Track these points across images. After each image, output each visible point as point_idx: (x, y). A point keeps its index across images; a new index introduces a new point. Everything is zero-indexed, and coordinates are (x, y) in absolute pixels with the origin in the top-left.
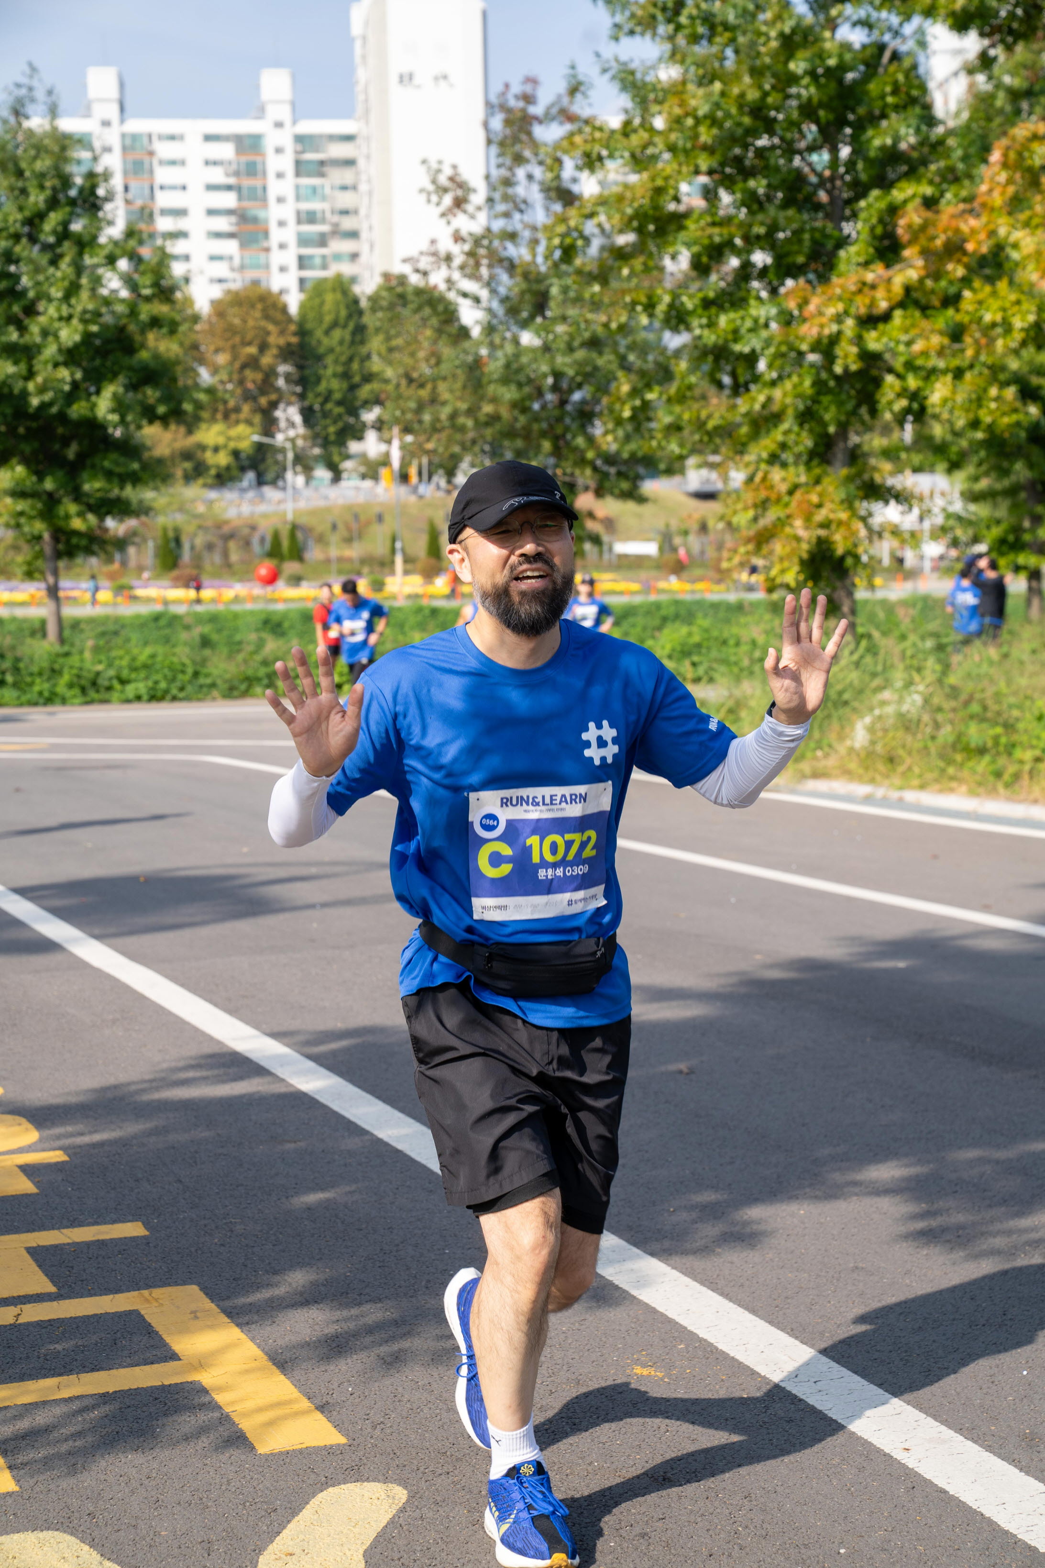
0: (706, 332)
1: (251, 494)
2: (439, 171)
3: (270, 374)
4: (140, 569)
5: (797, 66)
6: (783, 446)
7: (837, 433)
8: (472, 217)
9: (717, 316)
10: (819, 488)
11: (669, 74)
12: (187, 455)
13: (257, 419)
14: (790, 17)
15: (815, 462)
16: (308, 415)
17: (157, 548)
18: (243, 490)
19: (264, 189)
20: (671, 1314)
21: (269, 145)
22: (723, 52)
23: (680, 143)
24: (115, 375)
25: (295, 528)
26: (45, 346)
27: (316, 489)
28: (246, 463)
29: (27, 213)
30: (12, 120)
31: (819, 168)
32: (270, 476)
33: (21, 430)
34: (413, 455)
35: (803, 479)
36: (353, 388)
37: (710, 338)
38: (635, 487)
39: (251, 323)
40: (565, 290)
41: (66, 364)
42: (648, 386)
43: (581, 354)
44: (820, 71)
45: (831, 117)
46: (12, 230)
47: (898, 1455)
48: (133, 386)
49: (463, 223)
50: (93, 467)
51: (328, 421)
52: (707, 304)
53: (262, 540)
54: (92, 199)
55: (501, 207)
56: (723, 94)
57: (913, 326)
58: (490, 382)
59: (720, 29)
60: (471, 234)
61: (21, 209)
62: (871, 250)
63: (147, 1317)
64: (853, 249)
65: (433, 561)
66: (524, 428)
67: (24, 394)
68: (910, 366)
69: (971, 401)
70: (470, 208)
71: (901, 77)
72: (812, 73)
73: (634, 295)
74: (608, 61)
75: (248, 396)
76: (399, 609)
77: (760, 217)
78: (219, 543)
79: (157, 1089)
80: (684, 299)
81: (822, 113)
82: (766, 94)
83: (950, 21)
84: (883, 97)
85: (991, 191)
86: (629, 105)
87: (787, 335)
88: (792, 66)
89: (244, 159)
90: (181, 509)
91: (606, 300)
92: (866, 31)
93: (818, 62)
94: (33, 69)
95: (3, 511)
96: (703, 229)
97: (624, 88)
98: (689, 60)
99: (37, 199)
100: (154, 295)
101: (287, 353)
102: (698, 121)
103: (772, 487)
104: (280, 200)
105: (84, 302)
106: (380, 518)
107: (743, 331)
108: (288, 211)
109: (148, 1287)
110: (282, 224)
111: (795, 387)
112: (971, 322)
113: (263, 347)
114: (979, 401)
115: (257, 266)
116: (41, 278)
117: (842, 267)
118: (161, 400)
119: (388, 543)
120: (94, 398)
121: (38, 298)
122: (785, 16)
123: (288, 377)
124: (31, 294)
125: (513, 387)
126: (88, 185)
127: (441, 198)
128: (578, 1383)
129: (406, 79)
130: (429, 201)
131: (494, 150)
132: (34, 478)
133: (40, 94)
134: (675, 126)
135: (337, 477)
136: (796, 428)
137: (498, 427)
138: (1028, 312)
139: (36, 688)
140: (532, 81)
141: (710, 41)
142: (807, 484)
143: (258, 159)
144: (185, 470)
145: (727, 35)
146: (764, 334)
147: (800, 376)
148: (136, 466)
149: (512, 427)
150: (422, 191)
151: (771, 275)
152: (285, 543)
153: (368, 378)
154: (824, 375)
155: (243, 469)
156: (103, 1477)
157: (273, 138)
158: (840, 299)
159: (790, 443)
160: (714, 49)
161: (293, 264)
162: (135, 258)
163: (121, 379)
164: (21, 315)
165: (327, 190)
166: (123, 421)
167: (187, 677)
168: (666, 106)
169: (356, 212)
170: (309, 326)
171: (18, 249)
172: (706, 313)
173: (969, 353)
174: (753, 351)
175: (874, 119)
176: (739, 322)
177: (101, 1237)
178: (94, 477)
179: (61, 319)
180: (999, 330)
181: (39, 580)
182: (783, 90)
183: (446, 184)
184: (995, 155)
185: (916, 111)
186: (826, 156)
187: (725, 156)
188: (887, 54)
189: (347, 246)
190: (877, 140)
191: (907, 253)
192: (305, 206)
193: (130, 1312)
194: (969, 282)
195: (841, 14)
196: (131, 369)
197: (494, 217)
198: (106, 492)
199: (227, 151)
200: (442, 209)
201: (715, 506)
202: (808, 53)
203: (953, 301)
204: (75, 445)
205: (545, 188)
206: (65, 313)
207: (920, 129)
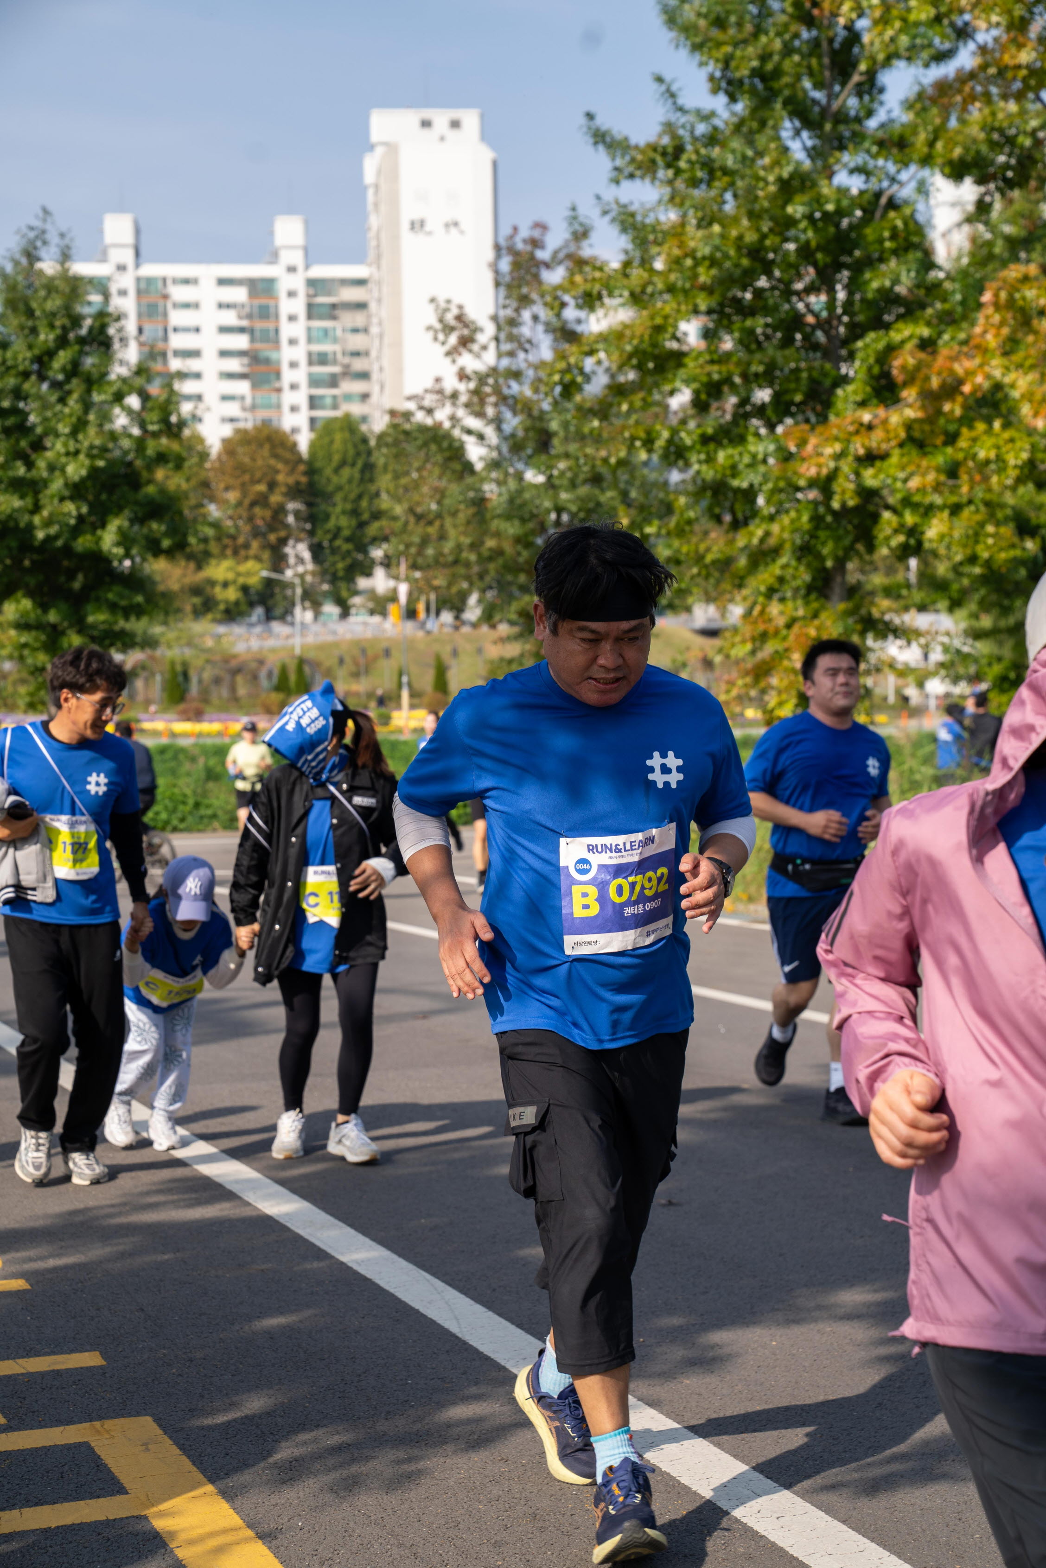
0: (704, 468)
1: (258, 629)
2: (447, 310)
3: (280, 511)
4: (148, 702)
5: (795, 209)
6: (781, 580)
7: (834, 568)
8: (478, 356)
9: (716, 452)
10: (816, 622)
11: (671, 216)
12: (196, 590)
13: (266, 555)
14: (788, 163)
15: (813, 596)
16: (317, 551)
17: (164, 682)
18: (252, 625)
19: (277, 331)
21: (282, 288)
22: (721, 196)
23: (680, 284)
24: (120, 509)
25: (301, 662)
26: (52, 481)
27: (325, 624)
28: (255, 598)
29: (37, 352)
30: (24, 261)
31: (816, 308)
32: (278, 611)
33: (27, 563)
34: (421, 591)
35: (801, 612)
36: (362, 525)
37: (709, 474)
39: (260, 462)
40: (565, 425)
41: (72, 498)
42: (647, 521)
43: (584, 490)
44: (818, 215)
45: (828, 260)
46: (21, 368)
48: (140, 520)
49: (469, 362)
50: (98, 599)
51: (337, 558)
52: (705, 440)
53: (270, 675)
54: (102, 338)
55: (506, 347)
56: (723, 236)
57: (909, 463)
58: (493, 518)
59: (719, 174)
60: (476, 373)
61: (30, 347)
62: (868, 389)
63: (96, 1449)
64: (850, 388)
65: (439, 696)
66: (526, 562)
67: (30, 527)
68: (907, 502)
69: (967, 536)
70: (475, 347)
71: (899, 223)
72: (810, 218)
73: (633, 431)
74: (608, 204)
75: (256, 533)
76: (405, 743)
77: (758, 356)
78: (227, 677)
79: (120, 1214)
80: (683, 435)
81: (819, 256)
82: (764, 237)
83: (947, 170)
84: (881, 241)
85: (985, 332)
86: (630, 246)
87: (785, 470)
88: (790, 210)
89: (257, 302)
90: (190, 644)
91: (605, 435)
92: (863, 178)
93: (815, 206)
94: (46, 211)
95: (7, 642)
96: (702, 367)
97: (624, 230)
98: (688, 203)
99: (46, 337)
100: (160, 431)
101: (295, 492)
102: (697, 263)
103: (770, 620)
104: (292, 342)
105: (91, 437)
106: (387, 653)
107: (741, 467)
108: (299, 353)
109: (100, 1418)
110: (293, 365)
111: (792, 521)
112: (965, 459)
113: (272, 485)
114: (976, 536)
115: (269, 406)
116: (49, 414)
117: (840, 405)
118: (166, 534)
119: (395, 678)
120: (99, 532)
121: (46, 434)
122: (784, 162)
123: (297, 514)
124: (39, 430)
125: (517, 522)
126: (97, 324)
127: (446, 337)
128: (535, 1518)
129: (417, 226)
130: (436, 339)
131: (502, 291)
132: (39, 611)
133: (53, 237)
134: (674, 267)
135: (345, 613)
136: (794, 563)
137: (500, 561)
138: (1021, 449)
140: (542, 226)
141: (709, 185)
142: (804, 618)
143: (272, 303)
144: (194, 606)
145: (726, 179)
146: (762, 469)
147: (798, 511)
148: (139, 599)
149: (515, 561)
150: (429, 328)
151: (769, 412)
152: (293, 678)
153: (377, 515)
154: (821, 510)
155: (252, 605)
157: (286, 282)
158: (837, 439)
159: (788, 577)
160: (713, 193)
161: (304, 403)
162: (145, 397)
163: (127, 512)
164: (29, 451)
165: (339, 332)
166: (127, 555)
167: (188, 808)
168: (666, 247)
169: (367, 354)
170: (318, 464)
171: (26, 386)
172: (705, 449)
173: (965, 489)
174: (751, 486)
175: (870, 262)
176: (737, 458)
177: (57, 1367)
178: (99, 609)
179: (68, 454)
180: (993, 466)
182: (781, 234)
183: (453, 323)
184: (987, 297)
185: (914, 256)
186: (823, 298)
187: (724, 296)
188: (883, 200)
189: (357, 387)
190: (875, 282)
191: (904, 394)
192: (317, 348)
193: (80, 1444)
194: (967, 420)
195: (838, 161)
196: (136, 503)
197: (500, 355)
198: (110, 624)
199: (240, 294)
200: (447, 347)
201: (717, 642)
202: (805, 198)
203: (951, 439)
204: (80, 577)
205: (549, 328)
206: (72, 449)
207: (918, 272)
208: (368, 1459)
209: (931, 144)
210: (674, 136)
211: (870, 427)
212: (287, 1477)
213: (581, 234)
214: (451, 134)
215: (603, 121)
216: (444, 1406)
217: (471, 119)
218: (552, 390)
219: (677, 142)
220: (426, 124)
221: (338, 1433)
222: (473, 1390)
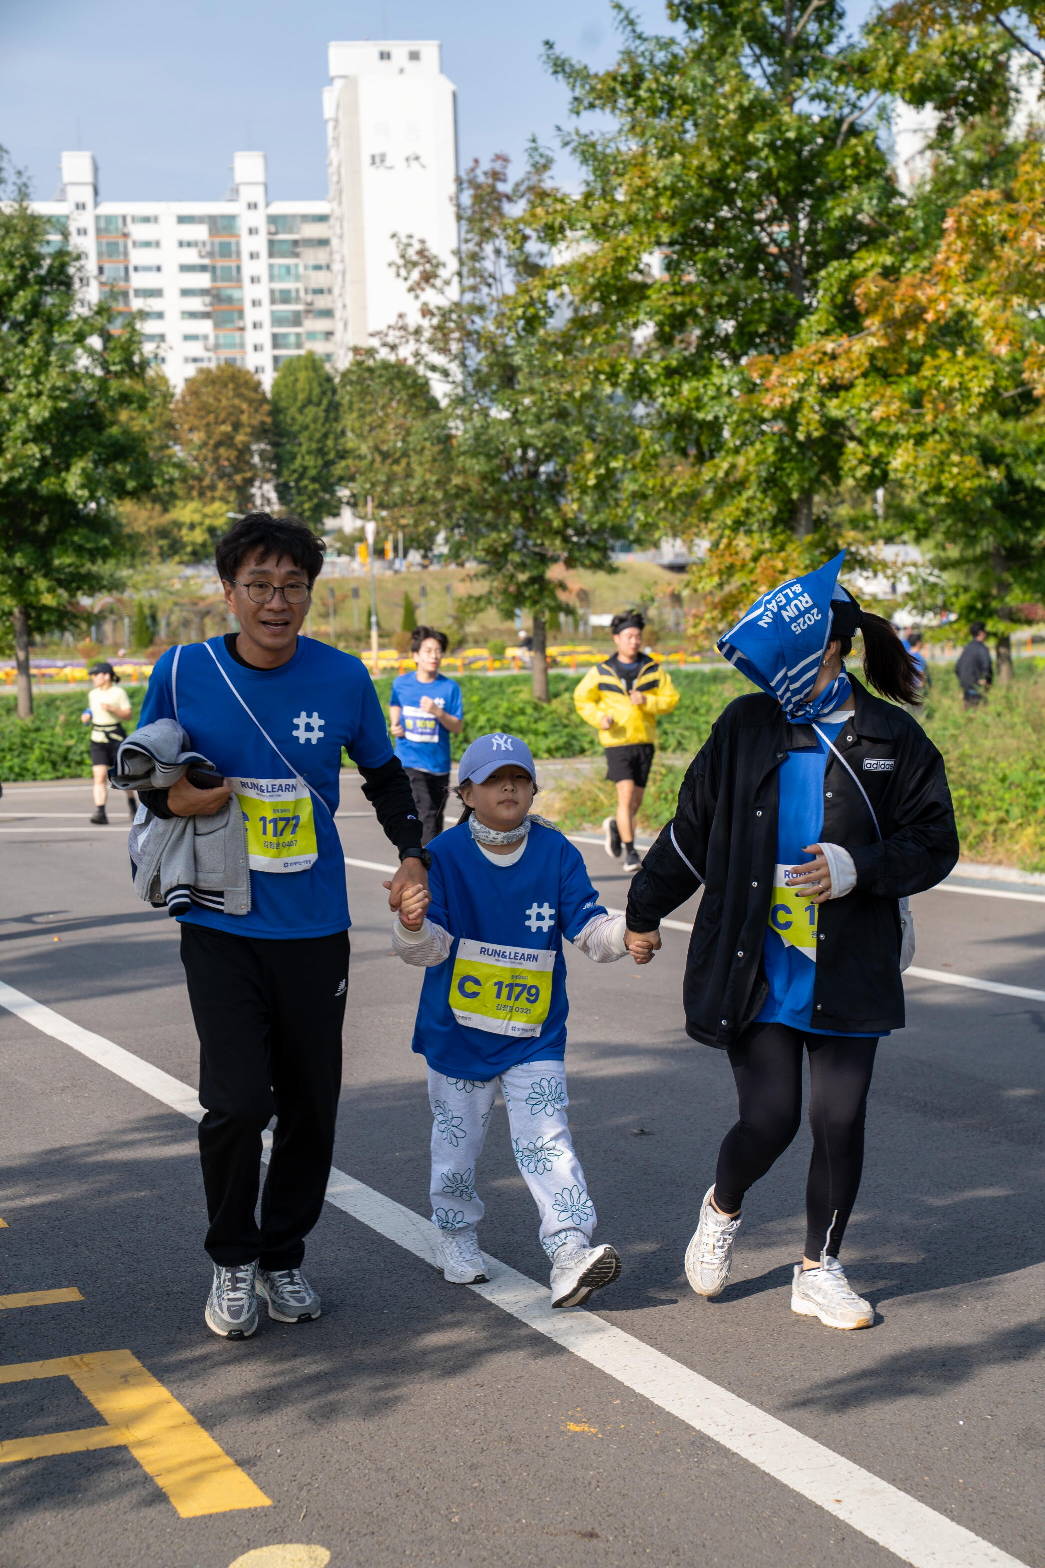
0: (669, 400)
2: (409, 245)
3: (244, 452)
4: (117, 646)
5: (757, 137)
6: (748, 512)
7: (799, 499)
8: (442, 291)
9: (680, 385)
10: (783, 554)
11: (631, 146)
12: (163, 533)
13: (233, 496)
14: (749, 90)
15: (780, 528)
16: (283, 492)
17: (133, 625)
19: (239, 268)
20: (609, 1370)
21: (243, 226)
22: (682, 124)
23: (642, 214)
24: (85, 451)
26: (15, 423)
31: (779, 238)
34: (388, 530)
35: (767, 545)
36: (328, 464)
37: (674, 406)
38: (606, 557)
39: (225, 402)
40: (530, 358)
41: (35, 440)
42: (612, 455)
43: (550, 425)
44: (779, 143)
45: (791, 188)
47: (830, 1507)
48: (104, 461)
49: (432, 297)
50: (63, 542)
51: (305, 498)
52: (670, 372)
54: (63, 277)
55: (469, 281)
56: (684, 166)
57: (874, 392)
58: (460, 454)
59: (679, 102)
60: (439, 308)
62: (832, 318)
63: (76, 1382)
64: (813, 318)
66: (493, 499)
68: (872, 432)
69: (933, 466)
70: (438, 282)
71: (861, 150)
72: (772, 145)
73: (597, 364)
74: (569, 134)
75: (222, 474)
77: (721, 287)
78: (196, 620)
79: (96, 1152)
80: (648, 367)
81: (781, 184)
82: (726, 165)
83: (908, 95)
84: (843, 169)
85: (948, 259)
86: (592, 178)
87: (750, 402)
88: (751, 138)
89: (218, 240)
90: (157, 587)
91: (570, 369)
92: (824, 104)
93: (777, 134)
96: (665, 298)
97: (585, 161)
98: (649, 133)
99: (6, 277)
100: (123, 371)
101: (261, 433)
102: (659, 193)
103: (737, 553)
104: (255, 280)
105: (54, 378)
106: (356, 593)
107: (706, 399)
108: (262, 291)
109: (80, 1352)
110: (255, 303)
111: (758, 454)
112: (930, 387)
113: (237, 426)
114: (942, 465)
115: (233, 346)
116: (10, 355)
117: (804, 335)
118: (131, 475)
119: (364, 619)
120: (63, 474)
122: (744, 90)
123: (262, 454)
125: (483, 459)
126: (57, 264)
127: (409, 272)
128: (510, 1440)
129: (378, 160)
130: (398, 275)
131: (465, 225)
134: (636, 197)
136: (760, 495)
137: (467, 498)
138: (984, 377)
139: (7, 764)
140: (504, 159)
141: (670, 114)
142: (771, 551)
143: (233, 240)
144: (161, 548)
145: (686, 107)
146: (727, 401)
147: (764, 443)
148: (106, 541)
149: (482, 498)
150: (392, 263)
151: (734, 344)
153: (343, 454)
154: (787, 441)
156: (19, 1545)
157: (247, 219)
158: (801, 369)
159: (755, 510)
160: (674, 122)
161: (268, 343)
162: (107, 337)
163: (91, 454)
165: (301, 270)
166: (92, 497)
168: (627, 178)
169: (330, 291)
170: (283, 404)
172: (669, 382)
173: (929, 418)
174: (717, 418)
175: (832, 190)
176: (702, 390)
177: (36, 1303)
178: (65, 552)
179: (30, 395)
180: (957, 394)
181: (10, 656)
182: (742, 162)
183: (415, 258)
184: (949, 223)
185: (876, 183)
186: (786, 227)
187: (685, 226)
188: (845, 127)
189: (322, 325)
190: (838, 210)
191: (868, 322)
192: (279, 286)
193: (60, 1378)
194: (930, 348)
195: (799, 87)
196: (100, 444)
197: (463, 291)
198: (77, 567)
199: (201, 232)
200: (410, 282)
201: (685, 577)
202: (767, 126)
203: (915, 368)
204: (46, 520)
205: (512, 263)
206: (34, 391)
207: (880, 199)
208: (345, 1387)
209: (892, 69)
210: (634, 64)
211: (834, 357)
212: (265, 1406)
213: (543, 166)
214: (410, 66)
215: (562, 50)
216: (420, 1334)
217: (430, 50)
218: (516, 324)
219: (637, 71)
220: (385, 56)
221: (315, 1362)
222: (449, 1318)
